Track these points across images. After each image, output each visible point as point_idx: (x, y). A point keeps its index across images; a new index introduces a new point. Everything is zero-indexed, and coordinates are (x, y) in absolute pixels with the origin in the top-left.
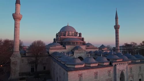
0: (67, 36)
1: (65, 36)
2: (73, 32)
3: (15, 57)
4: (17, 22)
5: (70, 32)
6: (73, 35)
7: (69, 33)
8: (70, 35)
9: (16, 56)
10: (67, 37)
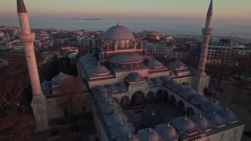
0: (117, 49)
1: (114, 51)
2: (128, 41)
3: (38, 104)
4: (29, 49)
5: (121, 41)
6: (128, 47)
7: (120, 44)
8: (122, 47)
9: (39, 101)
10: (116, 51)
